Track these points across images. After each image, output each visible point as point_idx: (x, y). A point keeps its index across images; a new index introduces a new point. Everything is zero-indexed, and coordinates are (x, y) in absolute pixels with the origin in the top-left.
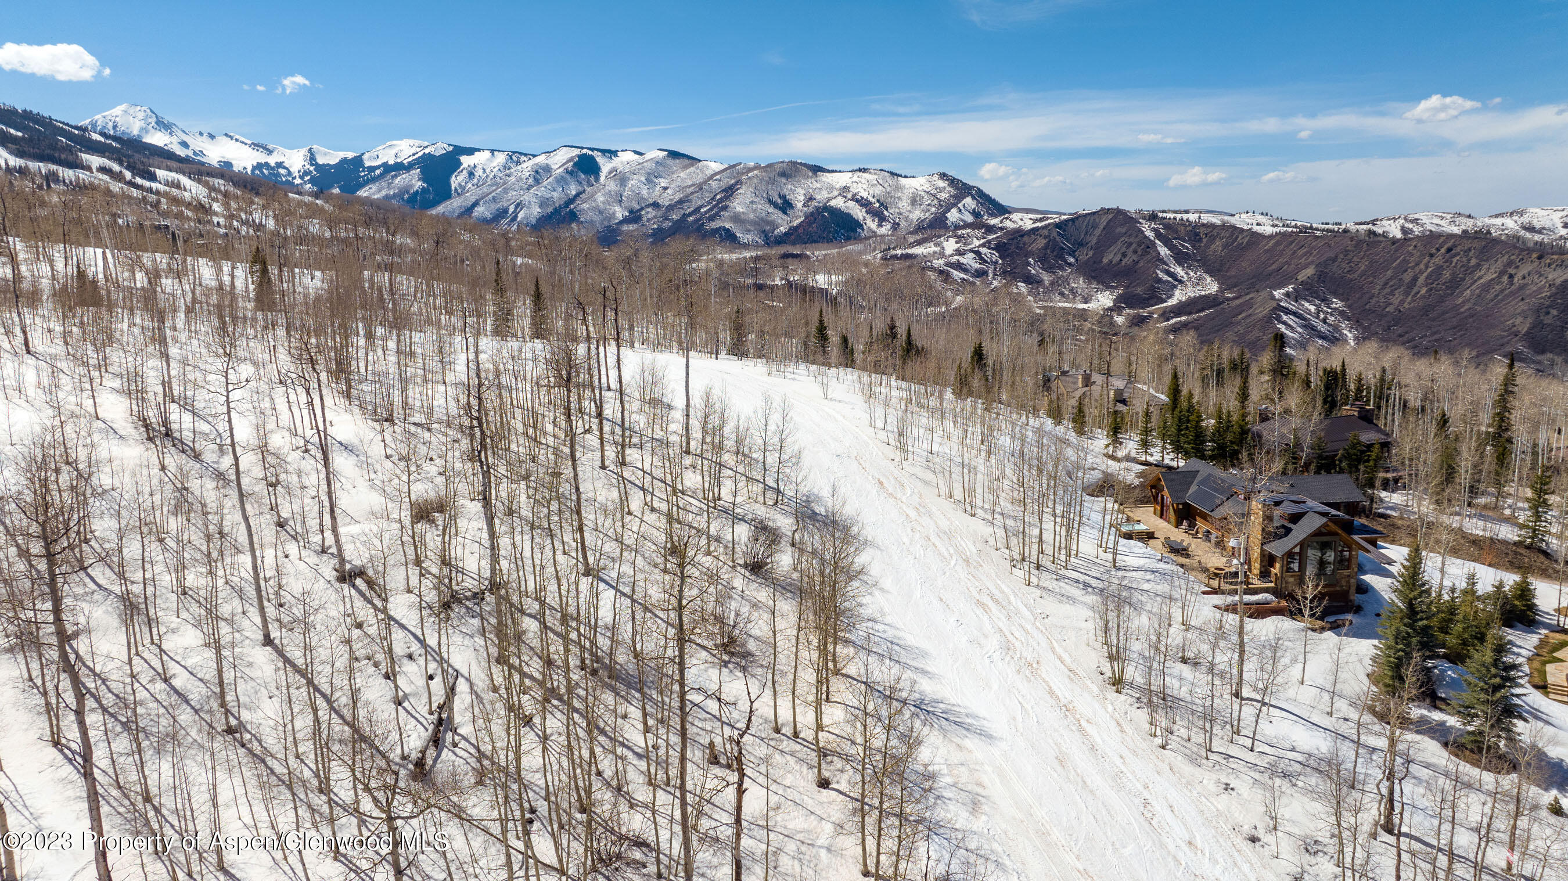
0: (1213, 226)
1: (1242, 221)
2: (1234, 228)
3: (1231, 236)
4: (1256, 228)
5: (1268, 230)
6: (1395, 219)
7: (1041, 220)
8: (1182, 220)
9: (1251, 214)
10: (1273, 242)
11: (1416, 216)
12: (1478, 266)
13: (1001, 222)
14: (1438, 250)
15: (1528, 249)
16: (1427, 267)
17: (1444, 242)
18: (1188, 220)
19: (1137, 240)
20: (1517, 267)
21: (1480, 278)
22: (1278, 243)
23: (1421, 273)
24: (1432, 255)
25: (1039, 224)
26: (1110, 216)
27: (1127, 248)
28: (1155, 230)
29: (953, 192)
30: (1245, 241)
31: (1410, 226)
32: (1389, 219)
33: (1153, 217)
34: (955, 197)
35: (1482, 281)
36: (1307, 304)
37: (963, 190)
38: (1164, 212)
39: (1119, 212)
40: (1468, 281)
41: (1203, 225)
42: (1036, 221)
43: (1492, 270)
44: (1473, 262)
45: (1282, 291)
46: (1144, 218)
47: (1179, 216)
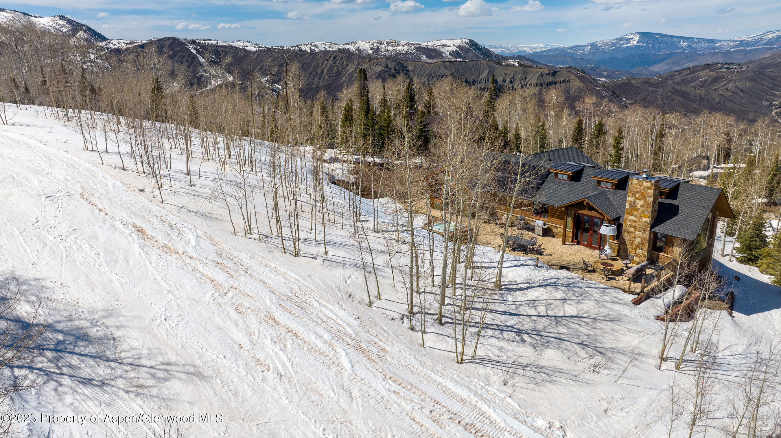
0: (225, 47)
1: (240, 45)
2: (236, 48)
3: (235, 52)
4: (246, 48)
5: (253, 49)
6: (307, 45)
7: (130, 43)
8: (209, 43)
9: (242, 42)
10: (256, 55)
11: (315, 43)
12: (347, 65)
13: (106, 44)
14: (330, 58)
15: (364, 57)
16: (326, 66)
17: (332, 54)
18: (212, 44)
19: (187, 54)
20: (362, 65)
21: (348, 70)
22: (258, 56)
23: (324, 68)
24: (328, 60)
25: (130, 46)
26: (171, 41)
27: (183, 58)
28: (196, 49)
29: (71, 27)
30: (243, 54)
31: (314, 48)
32: (304, 45)
33: (193, 42)
34: (73, 30)
35: (349, 72)
36: (277, 85)
37: (76, 27)
38: (198, 40)
39: (175, 39)
40: (344, 72)
41: (220, 46)
42: (127, 44)
43: (353, 67)
44: (345, 63)
45: (265, 79)
46: (189, 42)
47: (207, 42)
